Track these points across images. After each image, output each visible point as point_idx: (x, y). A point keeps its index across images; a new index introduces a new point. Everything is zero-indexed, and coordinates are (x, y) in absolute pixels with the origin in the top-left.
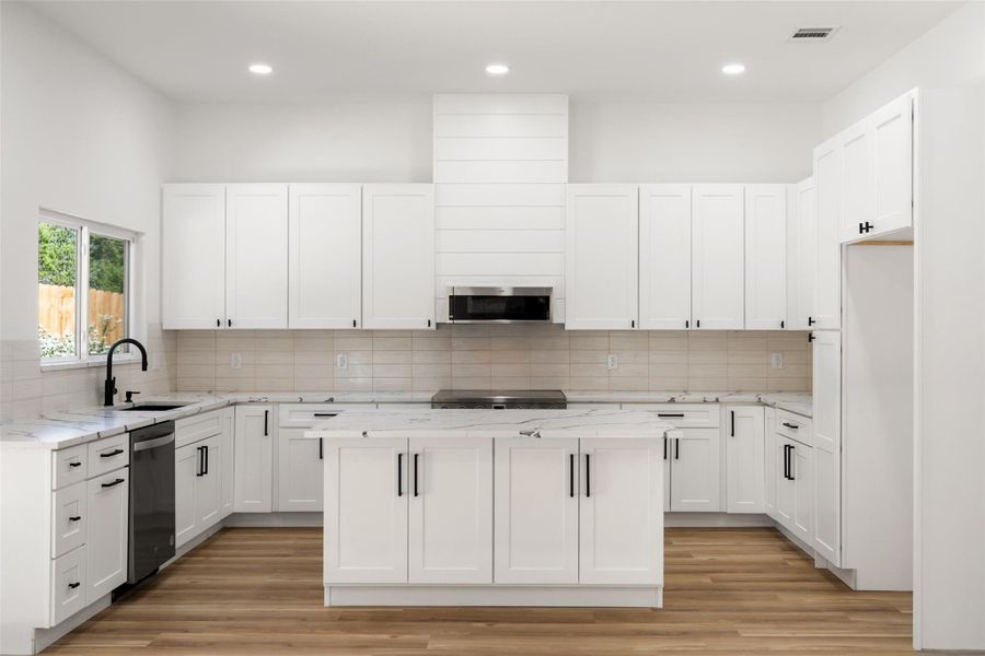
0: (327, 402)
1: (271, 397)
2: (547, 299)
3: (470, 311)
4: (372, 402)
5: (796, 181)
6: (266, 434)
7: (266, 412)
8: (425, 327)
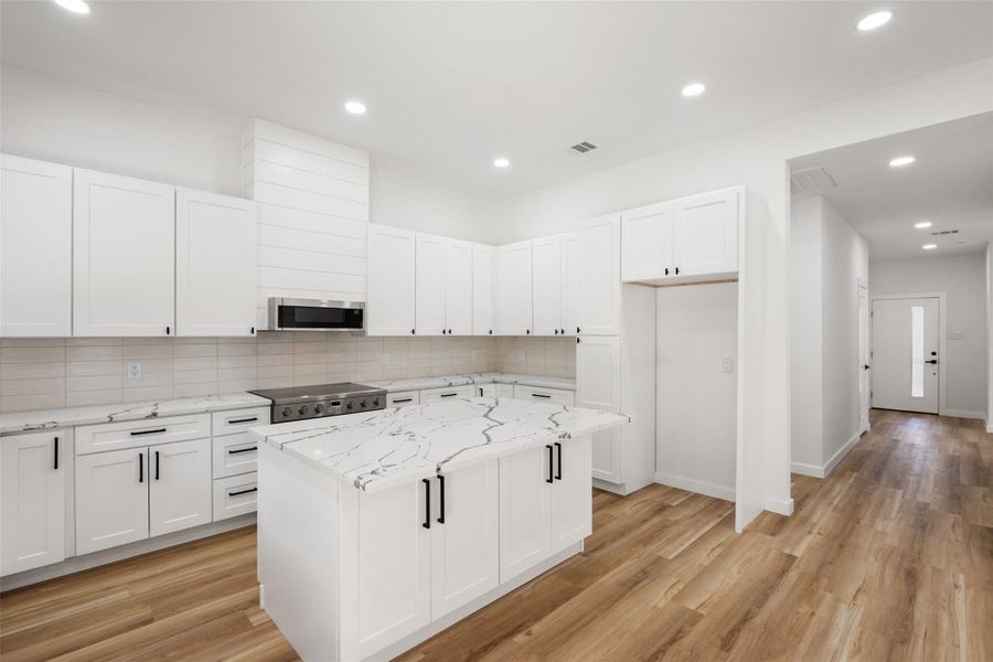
0: (147, 417)
1: (62, 418)
2: (361, 311)
3: (297, 319)
4: (207, 411)
5: (496, 245)
6: (56, 467)
7: (56, 439)
8: (249, 334)
